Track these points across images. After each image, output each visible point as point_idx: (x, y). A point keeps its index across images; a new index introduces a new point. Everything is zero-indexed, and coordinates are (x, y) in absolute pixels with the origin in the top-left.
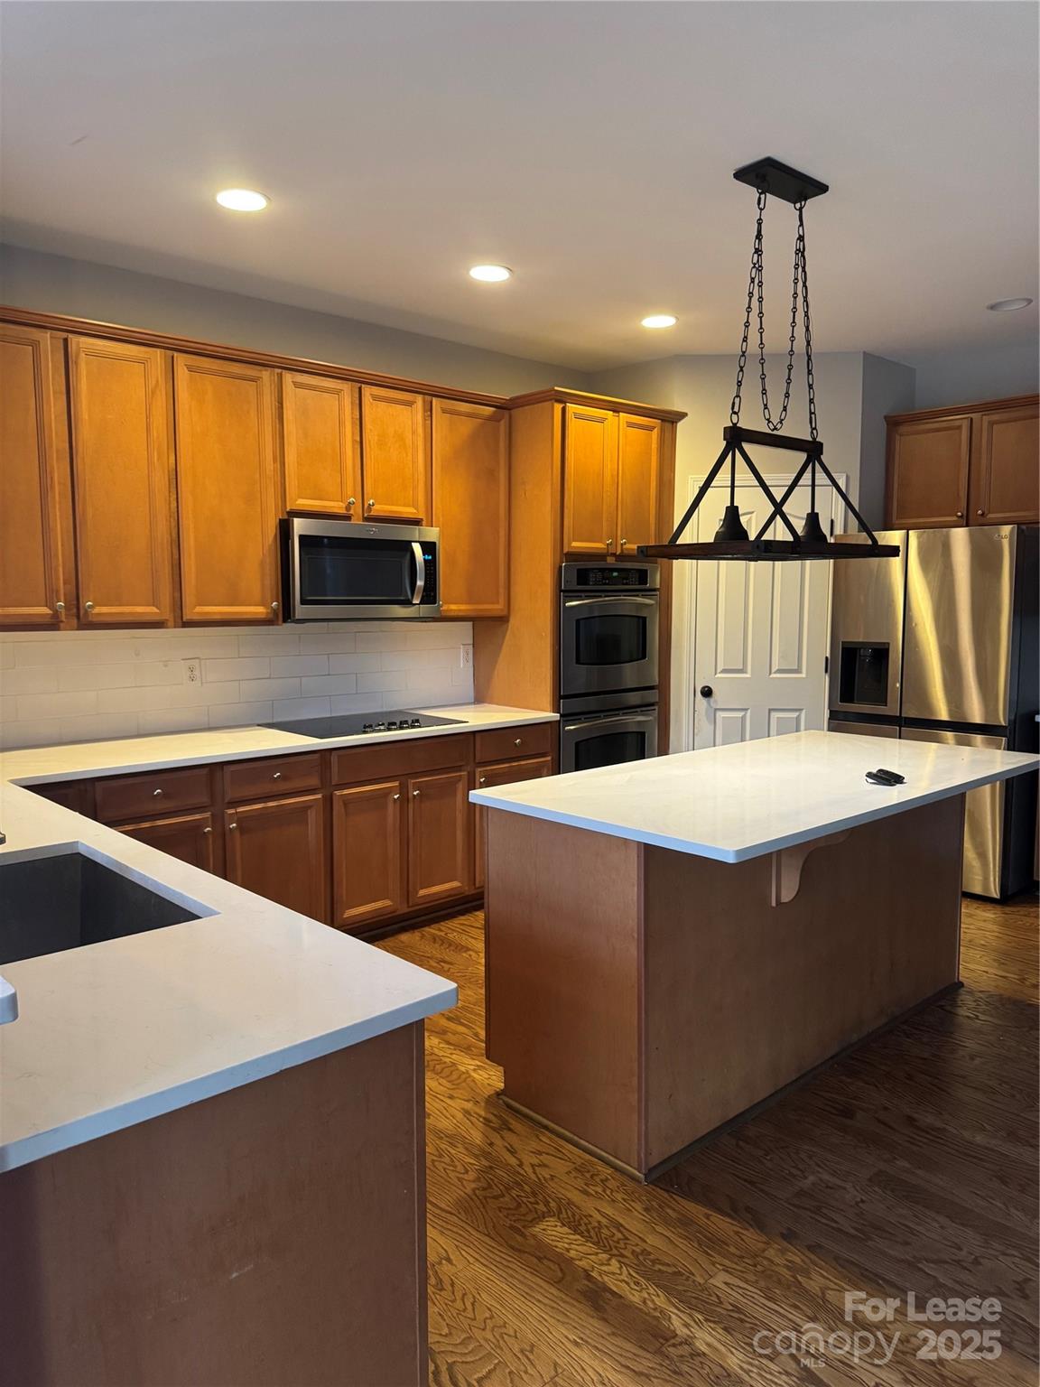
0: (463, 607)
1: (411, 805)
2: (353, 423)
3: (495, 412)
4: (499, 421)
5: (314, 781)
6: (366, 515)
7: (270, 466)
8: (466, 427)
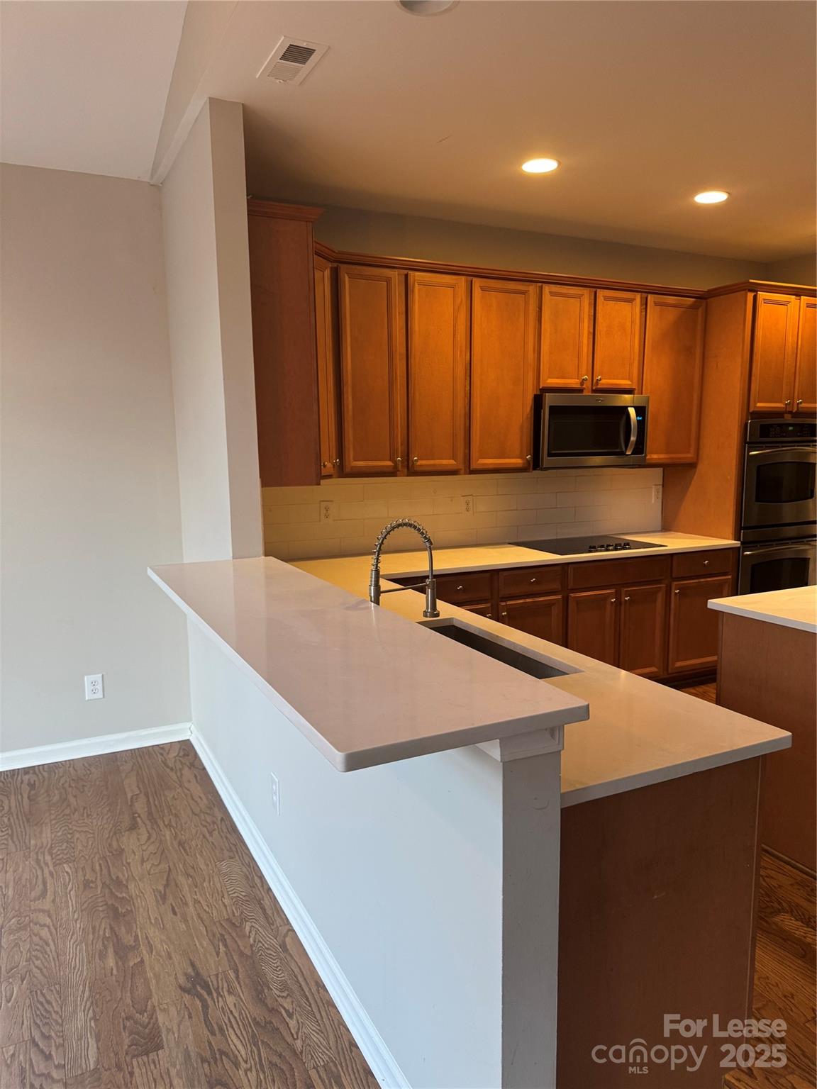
0: (662, 456)
1: (623, 608)
2: (589, 318)
3: (695, 302)
4: (698, 308)
5: (556, 586)
6: (594, 388)
7: (531, 355)
8: (671, 315)
